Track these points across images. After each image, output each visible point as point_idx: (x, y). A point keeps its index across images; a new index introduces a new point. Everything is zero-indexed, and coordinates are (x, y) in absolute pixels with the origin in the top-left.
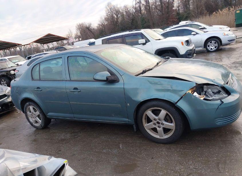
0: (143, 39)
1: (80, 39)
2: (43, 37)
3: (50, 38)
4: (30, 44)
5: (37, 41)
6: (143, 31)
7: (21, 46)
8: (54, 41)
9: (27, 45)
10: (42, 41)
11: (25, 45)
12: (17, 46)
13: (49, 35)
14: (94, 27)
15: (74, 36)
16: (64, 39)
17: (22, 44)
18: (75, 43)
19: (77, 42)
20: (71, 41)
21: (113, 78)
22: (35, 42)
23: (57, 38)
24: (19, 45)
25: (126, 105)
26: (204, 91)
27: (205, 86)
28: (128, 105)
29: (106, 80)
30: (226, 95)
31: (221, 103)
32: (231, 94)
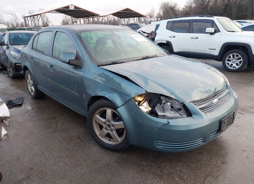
0: (212, 27)
1: (159, 19)
2: (121, 11)
3: (128, 13)
4: (107, 16)
5: (114, 14)
6: (215, 19)
7: (99, 17)
8: (131, 16)
9: (105, 16)
10: (120, 14)
11: (102, 16)
12: (95, 16)
13: (127, 10)
14: (179, 9)
15: (155, 15)
16: (142, 16)
17: (99, 15)
18: (152, 23)
19: (155, 21)
20: (148, 19)
21: (76, 62)
22: (113, 14)
23: (135, 14)
24: (97, 15)
25: (83, 96)
26: (162, 103)
27: (162, 98)
28: (84, 96)
29: (68, 62)
30: (185, 116)
31: (167, 123)
32: (193, 116)
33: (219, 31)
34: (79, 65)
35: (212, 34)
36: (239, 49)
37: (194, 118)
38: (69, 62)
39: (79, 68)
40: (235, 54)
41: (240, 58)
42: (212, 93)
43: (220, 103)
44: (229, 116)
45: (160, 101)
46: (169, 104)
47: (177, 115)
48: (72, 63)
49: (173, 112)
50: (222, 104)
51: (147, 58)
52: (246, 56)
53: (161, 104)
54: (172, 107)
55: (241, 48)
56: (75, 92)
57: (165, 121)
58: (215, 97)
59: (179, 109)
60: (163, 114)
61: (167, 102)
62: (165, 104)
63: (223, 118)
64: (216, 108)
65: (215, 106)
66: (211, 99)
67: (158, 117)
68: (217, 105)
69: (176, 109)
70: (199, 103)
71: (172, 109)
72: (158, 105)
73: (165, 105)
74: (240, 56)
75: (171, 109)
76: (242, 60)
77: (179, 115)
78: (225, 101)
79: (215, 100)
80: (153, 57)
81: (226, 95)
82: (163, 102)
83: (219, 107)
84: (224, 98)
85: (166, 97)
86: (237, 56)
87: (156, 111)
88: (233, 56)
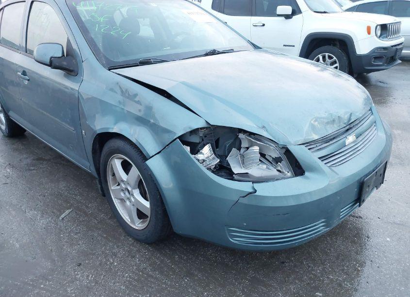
0: (288, 4)
25: (82, 132)
26: (242, 146)
27: (241, 136)
28: (84, 134)
29: (48, 63)
30: (289, 174)
31: (251, 190)
32: (307, 174)
33: (300, 12)
34: (71, 69)
35: (288, 17)
36: (334, 45)
37: (307, 178)
38: (51, 61)
39: (73, 73)
40: (327, 54)
41: (335, 62)
42: (345, 124)
43: (359, 144)
44: (376, 172)
45: (237, 143)
46: (256, 149)
47: (274, 172)
48: (57, 64)
49: (265, 166)
50: (363, 145)
51: (213, 53)
52: (345, 58)
53: (239, 149)
54: (263, 155)
55: (338, 43)
56: (69, 125)
57: (246, 187)
58: (350, 132)
59: (277, 160)
60: (243, 171)
61: (252, 144)
62: (248, 148)
63: (367, 175)
64: (351, 155)
65: (350, 150)
66: (341, 137)
67: (233, 179)
68: (355, 150)
69: (271, 160)
70: (318, 145)
71: (262, 159)
72: (234, 150)
73: (248, 151)
74: (335, 58)
75: (260, 160)
76: (337, 65)
77: (278, 173)
78: (368, 141)
79: (350, 139)
80: (225, 53)
81: (371, 127)
82: (244, 144)
83: (358, 153)
84: (367, 133)
85: (251, 134)
86: (330, 58)
87: (229, 165)
88: (324, 57)
